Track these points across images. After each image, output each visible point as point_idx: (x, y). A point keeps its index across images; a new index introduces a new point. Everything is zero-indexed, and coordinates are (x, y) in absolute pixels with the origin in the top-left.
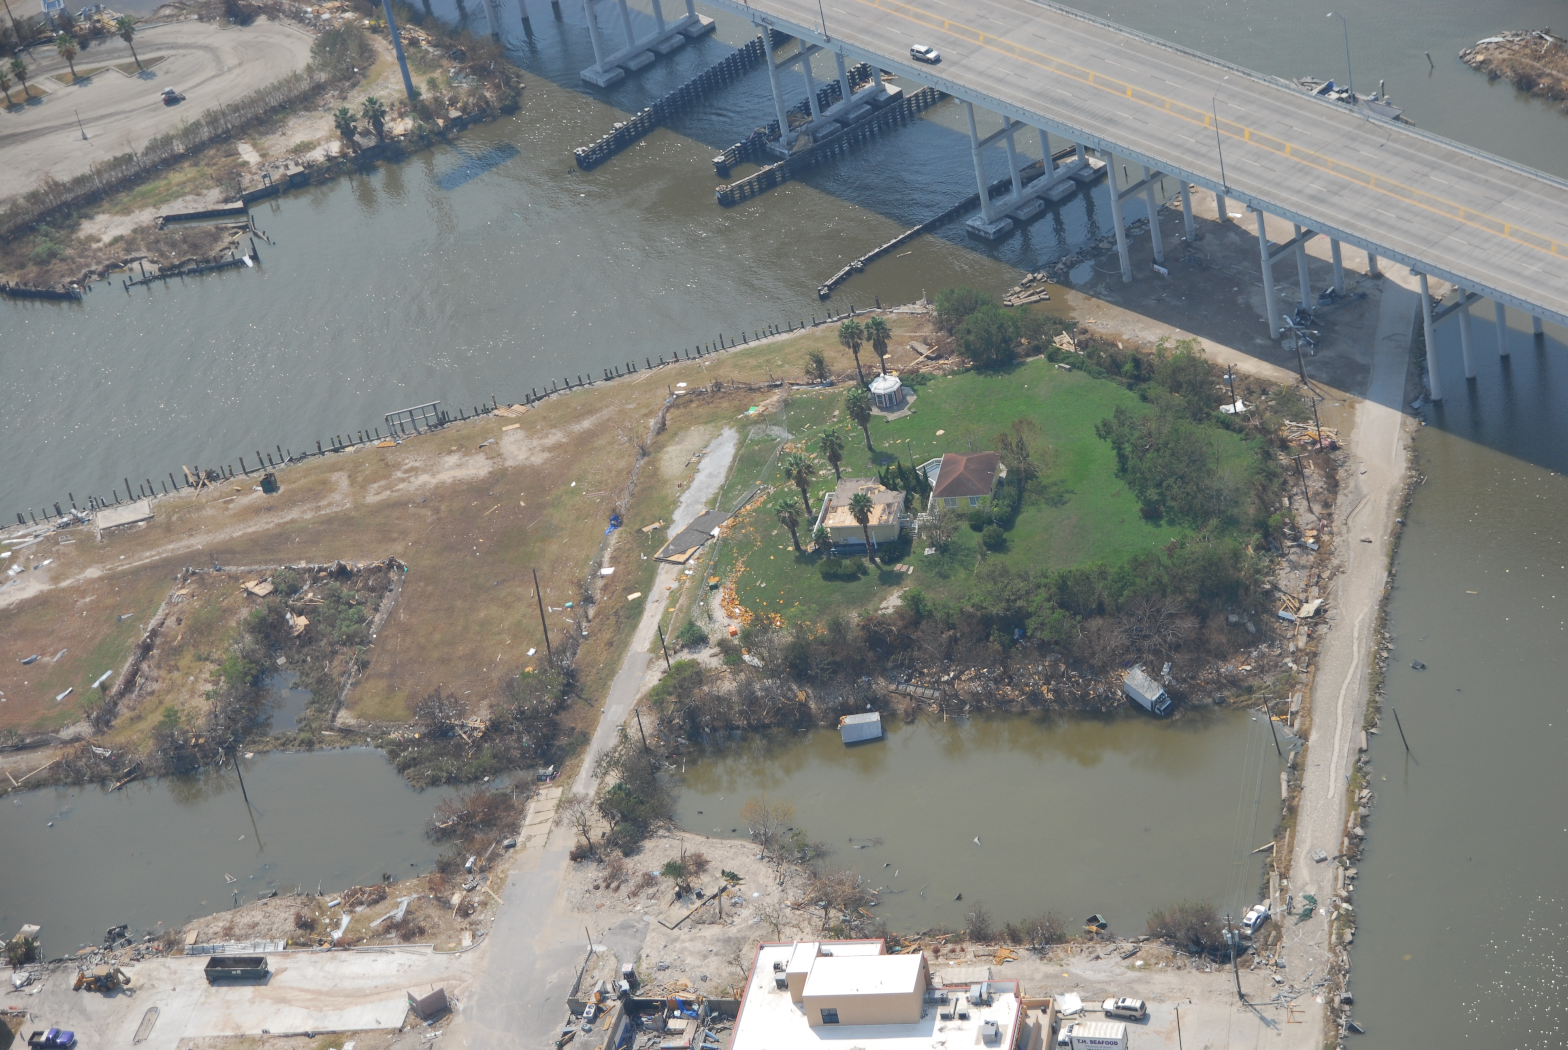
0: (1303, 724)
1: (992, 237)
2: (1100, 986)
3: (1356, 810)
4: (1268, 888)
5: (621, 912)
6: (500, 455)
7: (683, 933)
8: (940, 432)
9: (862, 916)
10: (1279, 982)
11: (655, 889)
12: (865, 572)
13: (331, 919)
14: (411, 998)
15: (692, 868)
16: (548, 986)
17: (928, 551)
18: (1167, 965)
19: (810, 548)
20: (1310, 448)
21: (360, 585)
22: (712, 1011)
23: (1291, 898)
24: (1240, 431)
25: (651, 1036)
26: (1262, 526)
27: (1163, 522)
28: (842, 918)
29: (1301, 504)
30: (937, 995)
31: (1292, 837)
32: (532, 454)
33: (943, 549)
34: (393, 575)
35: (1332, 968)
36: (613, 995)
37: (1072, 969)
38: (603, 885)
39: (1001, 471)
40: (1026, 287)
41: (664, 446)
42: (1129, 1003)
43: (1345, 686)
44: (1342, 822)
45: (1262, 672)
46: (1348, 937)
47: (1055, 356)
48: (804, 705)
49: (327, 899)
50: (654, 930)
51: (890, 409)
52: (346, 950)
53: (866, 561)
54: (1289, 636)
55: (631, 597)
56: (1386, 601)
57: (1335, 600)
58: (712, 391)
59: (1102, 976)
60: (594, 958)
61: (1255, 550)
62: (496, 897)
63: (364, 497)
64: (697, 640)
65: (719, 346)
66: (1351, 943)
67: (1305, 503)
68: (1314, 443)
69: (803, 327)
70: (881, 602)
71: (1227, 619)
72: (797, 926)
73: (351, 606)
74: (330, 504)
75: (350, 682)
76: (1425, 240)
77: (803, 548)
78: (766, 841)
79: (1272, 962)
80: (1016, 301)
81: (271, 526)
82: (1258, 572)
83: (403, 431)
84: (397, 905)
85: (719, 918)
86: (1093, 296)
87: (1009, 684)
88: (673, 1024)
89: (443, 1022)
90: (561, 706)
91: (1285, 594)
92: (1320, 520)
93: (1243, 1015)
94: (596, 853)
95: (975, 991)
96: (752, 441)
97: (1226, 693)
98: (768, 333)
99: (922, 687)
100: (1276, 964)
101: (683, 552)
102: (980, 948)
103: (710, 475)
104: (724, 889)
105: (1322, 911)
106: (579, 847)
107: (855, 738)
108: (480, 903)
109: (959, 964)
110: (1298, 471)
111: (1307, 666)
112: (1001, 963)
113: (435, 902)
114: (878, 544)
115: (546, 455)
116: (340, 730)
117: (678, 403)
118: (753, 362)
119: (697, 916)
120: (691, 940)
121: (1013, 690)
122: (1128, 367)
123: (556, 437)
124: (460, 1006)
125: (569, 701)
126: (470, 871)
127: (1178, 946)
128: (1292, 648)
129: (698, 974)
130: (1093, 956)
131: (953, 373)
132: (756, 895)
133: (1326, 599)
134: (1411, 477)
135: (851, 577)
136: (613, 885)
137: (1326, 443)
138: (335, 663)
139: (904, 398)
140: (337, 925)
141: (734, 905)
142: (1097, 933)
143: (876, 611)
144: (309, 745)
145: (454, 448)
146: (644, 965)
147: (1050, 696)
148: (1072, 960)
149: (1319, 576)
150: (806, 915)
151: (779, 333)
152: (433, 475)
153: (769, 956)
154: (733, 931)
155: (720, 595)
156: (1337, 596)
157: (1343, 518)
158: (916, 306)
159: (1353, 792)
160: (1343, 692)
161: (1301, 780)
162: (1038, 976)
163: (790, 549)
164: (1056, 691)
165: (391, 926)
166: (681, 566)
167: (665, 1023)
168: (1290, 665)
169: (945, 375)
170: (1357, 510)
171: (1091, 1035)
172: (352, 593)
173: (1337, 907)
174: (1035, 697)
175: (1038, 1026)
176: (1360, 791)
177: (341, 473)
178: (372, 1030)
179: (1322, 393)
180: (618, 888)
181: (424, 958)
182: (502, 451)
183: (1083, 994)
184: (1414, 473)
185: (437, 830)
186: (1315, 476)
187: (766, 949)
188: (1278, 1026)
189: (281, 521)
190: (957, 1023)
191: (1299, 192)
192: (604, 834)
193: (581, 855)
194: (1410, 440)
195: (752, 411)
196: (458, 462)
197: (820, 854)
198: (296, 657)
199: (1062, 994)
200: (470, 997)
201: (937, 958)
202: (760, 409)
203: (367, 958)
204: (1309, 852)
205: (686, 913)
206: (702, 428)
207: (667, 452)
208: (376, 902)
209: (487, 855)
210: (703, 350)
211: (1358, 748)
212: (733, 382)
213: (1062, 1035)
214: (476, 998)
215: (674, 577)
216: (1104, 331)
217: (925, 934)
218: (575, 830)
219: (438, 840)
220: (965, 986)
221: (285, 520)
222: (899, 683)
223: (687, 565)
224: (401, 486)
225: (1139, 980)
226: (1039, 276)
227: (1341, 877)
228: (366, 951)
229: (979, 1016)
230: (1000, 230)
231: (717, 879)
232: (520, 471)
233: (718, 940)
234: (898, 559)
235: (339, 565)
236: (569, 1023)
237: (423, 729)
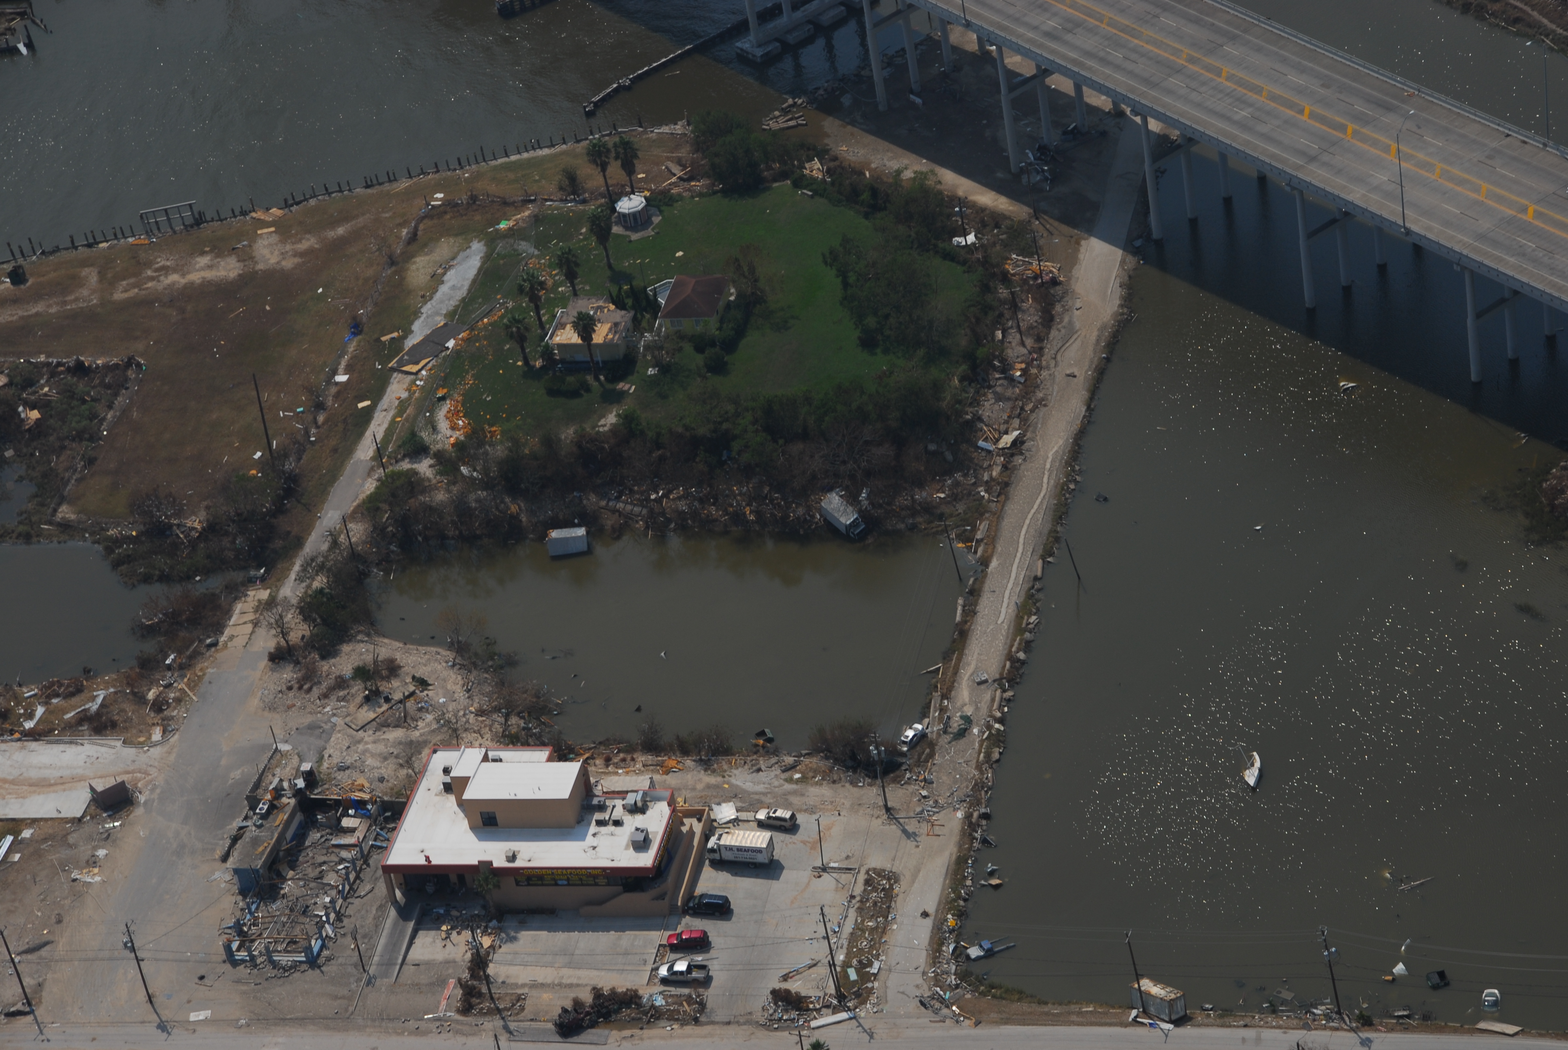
0: (985, 551)
1: (759, 60)
2: (757, 797)
3: (1022, 635)
4: (929, 707)
5: (310, 713)
6: (252, 258)
7: (367, 736)
8: (680, 254)
9: (544, 723)
10: (925, 797)
11: (346, 692)
12: (588, 390)
13: (26, 710)
14: (92, 789)
15: (384, 673)
16: (230, 782)
17: (651, 371)
18: (823, 779)
19: (538, 364)
20: (1031, 282)
21: (96, 381)
22: (385, 811)
23: (949, 718)
24: (964, 263)
25: (323, 833)
26: (970, 357)
27: (878, 351)
28: (523, 725)
29: (1014, 337)
30: (595, 801)
31: (959, 659)
32: (284, 259)
33: (665, 369)
34: (131, 374)
35: (976, 784)
36: (289, 793)
37: (733, 781)
38: (296, 686)
39: (731, 294)
40: (785, 112)
41: (413, 256)
42: (780, 813)
43: (1030, 516)
44: (1007, 647)
45: (955, 500)
46: (996, 756)
47: (800, 182)
48: (515, 518)
49: (25, 690)
50: (339, 731)
51: (634, 228)
52: (36, 740)
53: (590, 378)
54: (985, 465)
55: (361, 405)
56: (1080, 436)
57: (1034, 432)
58: (468, 203)
59: (760, 788)
60: (278, 756)
61: (960, 381)
62: (191, 694)
63: (112, 294)
64: (418, 450)
65: (480, 159)
66: (998, 761)
67: (1018, 336)
68: (1035, 278)
69: (565, 143)
70: (599, 420)
71: (926, 447)
72: (478, 732)
73: (84, 402)
74: (77, 300)
75: (74, 477)
76: (1146, 81)
77: (532, 363)
78: (460, 648)
79: (921, 778)
80: (773, 125)
81: (15, 318)
82: (959, 402)
83: (159, 229)
84: (93, 698)
85: (404, 721)
86: (848, 124)
87: (714, 504)
88: (346, 822)
89: (123, 814)
90: (279, 510)
91: (986, 425)
92: (1030, 353)
93: (887, 827)
94: (294, 655)
95: (631, 799)
96: (498, 254)
97: (919, 519)
98: (529, 148)
99: (631, 503)
100: (925, 780)
101: (417, 363)
102: (649, 758)
103: (453, 288)
104: (412, 694)
105: (975, 731)
106: (278, 648)
107: (561, 552)
108: (174, 699)
109: (627, 773)
110: (1015, 306)
111: (998, 496)
112: (667, 773)
113: (131, 697)
114: (604, 362)
115: (297, 260)
116: (59, 525)
117: (435, 213)
118: (511, 176)
119: (383, 719)
120: (374, 742)
121: (717, 510)
122: (865, 196)
123: (309, 242)
124: (142, 799)
125: (288, 506)
126: (169, 668)
127: (837, 761)
128: (986, 477)
129: (376, 775)
130: (755, 768)
131: (701, 195)
132: (442, 700)
133: (1026, 431)
134: (1122, 314)
135: (574, 394)
136: (306, 687)
137: (1046, 278)
138: (62, 458)
139: (649, 218)
140: (30, 716)
141: (420, 709)
142: (763, 747)
143: (593, 428)
144: (27, 538)
145: (207, 249)
146: (325, 765)
147: (752, 517)
148: (735, 771)
149: (1022, 409)
150: (488, 722)
151: (541, 148)
152: (183, 275)
153: (441, 759)
154: (416, 734)
155: (447, 406)
156: (1036, 428)
157: (1053, 352)
158: (677, 127)
159: (1022, 618)
160: (1027, 522)
161: (976, 605)
162: (700, 786)
163: (520, 363)
164: (758, 513)
165: (84, 718)
166: (413, 377)
167: (339, 820)
168: (982, 494)
169: (693, 197)
170: (1067, 345)
171: (737, 844)
172: (87, 389)
173: (989, 727)
174: (738, 518)
175: (691, 833)
176: (1029, 617)
177: (91, 269)
178: (51, 819)
179: (1051, 229)
180: (310, 690)
181: (113, 751)
182: (254, 254)
183: (739, 804)
184: (1125, 310)
185: (142, 627)
186: (1032, 310)
187: (439, 753)
188: (918, 839)
189: (25, 314)
190: (611, 828)
191: (1035, 28)
192: (303, 637)
193: (278, 657)
194: (1126, 278)
195: (503, 225)
196: (209, 263)
197: (511, 662)
198: (25, 450)
199: (719, 804)
200: (152, 790)
201: (607, 766)
202: (511, 223)
203: (57, 749)
204: (972, 675)
205: (372, 715)
206: (452, 240)
207: (415, 263)
208: (72, 694)
209: (188, 653)
210: (464, 162)
211: (1033, 575)
212: (488, 196)
213: (711, 844)
214: (158, 791)
215: (405, 386)
216: (853, 159)
217: (600, 743)
218: (273, 632)
219: (143, 636)
220: (623, 794)
221: (30, 313)
222: (609, 500)
223: (420, 376)
224: (150, 285)
225: (795, 793)
226: (800, 101)
227: (997, 699)
228: (57, 742)
229: (632, 822)
230: (767, 54)
231: (406, 683)
232: (271, 274)
233: (400, 743)
234: (622, 378)
235: (78, 360)
236: (246, 818)
237: (142, 527)
